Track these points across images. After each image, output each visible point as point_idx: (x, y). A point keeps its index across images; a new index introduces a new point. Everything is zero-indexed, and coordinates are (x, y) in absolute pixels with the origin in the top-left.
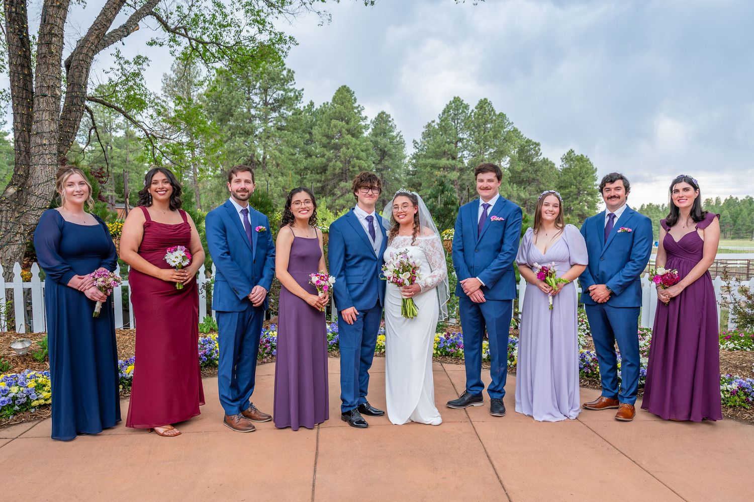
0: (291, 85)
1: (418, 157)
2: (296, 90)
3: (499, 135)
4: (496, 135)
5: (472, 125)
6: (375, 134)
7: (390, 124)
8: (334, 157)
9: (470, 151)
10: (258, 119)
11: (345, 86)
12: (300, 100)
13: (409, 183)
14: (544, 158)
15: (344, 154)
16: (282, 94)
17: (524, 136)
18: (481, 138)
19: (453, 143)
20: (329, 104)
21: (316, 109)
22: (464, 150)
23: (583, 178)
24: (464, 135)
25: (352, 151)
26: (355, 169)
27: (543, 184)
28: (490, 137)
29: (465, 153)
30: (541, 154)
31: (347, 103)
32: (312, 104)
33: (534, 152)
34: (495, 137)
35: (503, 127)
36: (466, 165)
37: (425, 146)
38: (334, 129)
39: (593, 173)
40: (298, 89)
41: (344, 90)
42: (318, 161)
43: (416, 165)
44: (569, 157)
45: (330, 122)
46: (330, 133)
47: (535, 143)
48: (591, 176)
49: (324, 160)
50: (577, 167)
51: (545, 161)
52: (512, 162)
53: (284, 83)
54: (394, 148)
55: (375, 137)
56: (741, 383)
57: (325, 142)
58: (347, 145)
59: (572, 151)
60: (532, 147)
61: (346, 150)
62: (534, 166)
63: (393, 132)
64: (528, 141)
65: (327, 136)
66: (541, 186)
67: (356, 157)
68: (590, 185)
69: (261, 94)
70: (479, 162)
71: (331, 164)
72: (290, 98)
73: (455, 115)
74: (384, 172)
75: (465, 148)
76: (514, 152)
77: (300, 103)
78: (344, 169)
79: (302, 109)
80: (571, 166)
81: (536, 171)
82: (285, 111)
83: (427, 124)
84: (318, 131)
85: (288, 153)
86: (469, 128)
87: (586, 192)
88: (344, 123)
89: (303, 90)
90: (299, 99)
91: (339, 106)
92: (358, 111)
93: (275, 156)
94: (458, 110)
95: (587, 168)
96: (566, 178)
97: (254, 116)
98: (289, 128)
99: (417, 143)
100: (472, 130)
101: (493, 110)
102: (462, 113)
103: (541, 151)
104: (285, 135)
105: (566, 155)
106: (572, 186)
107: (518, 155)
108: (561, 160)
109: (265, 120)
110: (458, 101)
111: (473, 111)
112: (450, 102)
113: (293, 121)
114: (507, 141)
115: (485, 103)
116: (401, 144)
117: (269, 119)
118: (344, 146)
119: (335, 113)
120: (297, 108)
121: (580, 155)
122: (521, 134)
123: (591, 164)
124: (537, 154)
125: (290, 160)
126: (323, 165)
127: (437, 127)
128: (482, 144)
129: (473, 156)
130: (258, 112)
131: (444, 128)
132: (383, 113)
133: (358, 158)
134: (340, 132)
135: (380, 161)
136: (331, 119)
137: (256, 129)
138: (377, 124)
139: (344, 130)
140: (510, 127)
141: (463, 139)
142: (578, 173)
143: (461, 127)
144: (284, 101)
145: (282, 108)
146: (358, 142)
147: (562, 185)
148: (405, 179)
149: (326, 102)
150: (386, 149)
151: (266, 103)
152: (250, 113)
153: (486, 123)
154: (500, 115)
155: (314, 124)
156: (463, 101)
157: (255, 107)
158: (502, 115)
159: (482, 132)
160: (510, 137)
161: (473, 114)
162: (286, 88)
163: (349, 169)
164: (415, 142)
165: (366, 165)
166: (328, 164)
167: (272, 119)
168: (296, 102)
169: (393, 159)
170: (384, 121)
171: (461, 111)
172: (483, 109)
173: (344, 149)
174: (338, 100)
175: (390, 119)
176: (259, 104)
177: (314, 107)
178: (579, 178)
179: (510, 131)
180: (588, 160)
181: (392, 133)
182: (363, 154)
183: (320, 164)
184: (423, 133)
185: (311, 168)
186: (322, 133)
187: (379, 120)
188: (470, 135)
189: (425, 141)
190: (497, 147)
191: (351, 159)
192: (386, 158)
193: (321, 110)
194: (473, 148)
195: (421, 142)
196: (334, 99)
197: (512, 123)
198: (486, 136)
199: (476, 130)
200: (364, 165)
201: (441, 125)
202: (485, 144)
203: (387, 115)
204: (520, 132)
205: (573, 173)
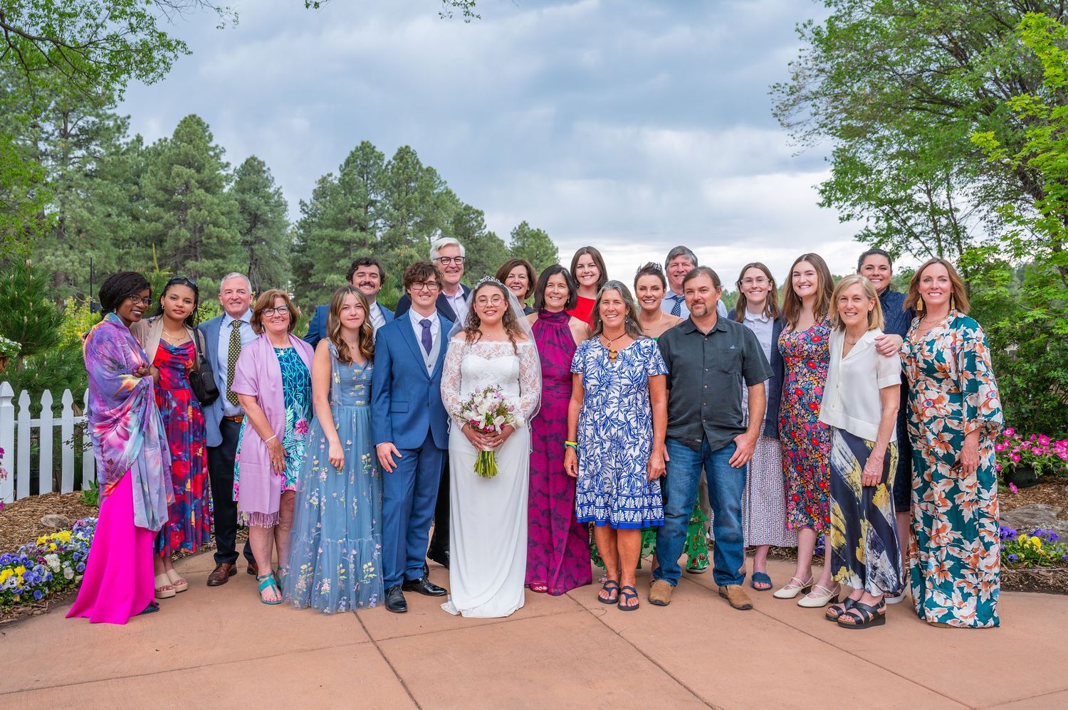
0: (109, 109)
1: (307, 226)
2: (118, 117)
3: (428, 198)
4: (424, 197)
5: (389, 183)
6: (241, 189)
8: (177, 222)
9: (387, 220)
10: (50, 158)
11: (194, 116)
12: (125, 132)
13: (293, 264)
14: (489, 233)
15: (193, 217)
16: (93, 122)
17: (460, 201)
18: (402, 201)
19: (361, 207)
20: (169, 141)
21: (147, 148)
22: (378, 218)
23: (540, 262)
24: (378, 197)
25: (206, 213)
26: (211, 241)
27: (489, 268)
28: (416, 201)
29: (379, 221)
30: (485, 226)
31: (198, 142)
33: (475, 224)
34: (422, 201)
35: (432, 188)
36: (379, 239)
37: (317, 209)
38: (177, 180)
39: (554, 254)
40: (121, 116)
41: (192, 120)
42: (151, 227)
43: (305, 236)
44: (521, 232)
45: (170, 169)
46: (170, 184)
47: (477, 211)
48: (550, 258)
49: (160, 226)
50: (533, 246)
51: (491, 237)
53: (98, 104)
54: (272, 211)
55: (240, 194)
57: (162, 199)
58: (199, 205)
59: (525, 224)
60: (472, 216)
61: (198, 212)
62: (476, 243)
63: (269, 187)
64: (467, 208)
65: (166, 190)
67: (213, 223)
69: (58, 119)
70: (400, 236)
71: (172, 232)
72: (108, 129)
73: (364, 166)
74: (256, 247)
75: (380, 215)
76: (448, 222)
77: (124, 137)
78: (192, 240)
79: (125, 146)
80: (524, 244)
81: (479, 250)
82: (98, 148)
83: (320, 178)
84: (151, 181)
85: (103, 213)
86: (384, 186)
88: (193, 171)
89: (129, 117)
90: (122, 130)
91: (186, 144)
92: (215, 153)
93: (82, 217)
94: (368, 160)
95: (547, 247)
97: (44, 154)
98: (104, 174)
99: (305, 205)
100: (390, 189)
101: (418, 162)
102: (374, 164)
103: (485, 223)
104: (99, 185)
105: (517, 228)
107: (453, 227)
108: (510, 236)
109: (64, 160)
110: (368, 147)
111: (390, 162)
112: (357, 148)
113: (112, 164)
114: (438, 207)
115: (407, 153)
116: (280, 206)
117: (71, 159)
118: (193, 205)
119: (179, 155)
120: (120, 145)
121: (535, 229)
122: (457, 198)
123: (549, 242)
124: (479, 226)
125: (105, 224)
126: (158, 234)
127: (336, 182)
128: (404, 210)
129: (391, 227)
130: (52, 148)
131: (347, 185)
132: (254, 159)
133: (216, 224)
134: (187, 185)
135: (249, 231)
136: (173, 165)
137: (48, 173)
138: (245, 175)
139: (193, 181)
140: (442, 188)
141: (376, 201)
142: (535, 253)
143: (373, 185)
144: (97, 132)
145: (94, 143)
146: (216, 201)
148: (288, 257)
149: (163, 138)
150: (259, 213)
151: (65, 134)
152: (37, 148)
153: (409, 179)
154: (427, 170)
155: (144, 170)
156: (374, 147)
157: (47, 139)
158: (430, 171)
159: (404, 193)
160: (443, 202)
161: (390, 167)
162: (101, 112)
163: (201, 241)
164: (302, 204)
165: (229, 236)
166: (167, 232)
167: (76, 160)
168: (117, 135)
169: (270, 228)
170: (255, 171)
171: (372, 162)
172: (404, 160)
173: (192, 211)
174: (183, 136)
175: (264, 169)
176: (53, 135)
177: (142, 145)
178: (535, 261)
179: (442, 193)
180: (546, 237)
181: (268, 189)
182: (223, 219)
183: (153, 231)
184: (315, 191)
185: (137, 238)
186: (157, 185)
187: (248, 170)
188: (387, 196)
189: (318, 203)
190: (425, 214)
191: (205, 226)
192: (259, 226)
193: (155, 149)
194: (391, 215)
195: (311, 203)
196: (177, 134)
197: (446, 182)
198: (410, 199)
199: (395, 190)
200: (226, 235)
201: (344, 180)
202: (408, 210)
203: (259, 163)
204: (455, 195)
205: (527, 253)
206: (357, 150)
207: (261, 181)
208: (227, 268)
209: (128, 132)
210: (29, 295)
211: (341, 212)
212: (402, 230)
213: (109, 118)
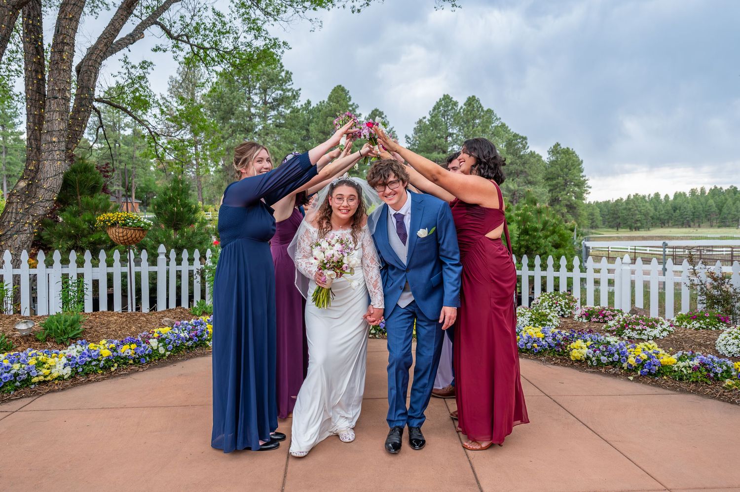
0: (289, 85)
3: (487, 130)
4: (485, 129)
5: (461, 121)
10: (257, 117)
11: (340, 86)
14: (531, 152)
16: (280, 94)
17: (511, 131)
19: (443, 138)
21: (313, 107)
22: (454, 145)
23: (570, 170)
24: (454, 130)
27: (531, 176)
28: (479, 132)
30: (528, 147)
31: (342, 102)
32: (309, 103)
33: (521, 146)
35: (491, 123)
37: (416, 140)
38: (330, 126)
39: (579, 164)
40: (296, 89)
41: (339, 89)
44: (556, 150)
45: (326, 119)
46: (326, 129)
47: (522, 137)
48: (577, 167)
50: (563, 160)
51: (532, 154)
53: (283, 83)
56: (702, 360)
59: (558, 145)
60: (519, 140)
62: (522, 158)
64: (516, 136)
65: (323, 133)
66: (529, 178)
68: (577, 176)
69: (261, 93)
72: (288, 97)
73: (445, 111)
75: (455, 142)
76: (502, 146)
77: (297, 102)
79: (299, 107)
80: (557, 158)
81: (524, 163)
82: (283, 110)
83: (418, 120)
84: (315, 127)
85: (286, 148)
86: (458, 123)
87: (573, 183)
89: (300, 90)
90: (297, 98)
91: (335, 104)
92: (353, 108)
93: (274, 151)
94: (448, 107)
95: (573, 160)
96: (553, 170)
97: (253, 115)
98: (287, 125)
99: (409, 138)
100: (462, 125)
101: (481, 106)
102: (451, 109)
103: (528, 145)
104: (283, 131)
105: (552, 148)
106: (559, 178)
107: (506, 148)
108: (547, 153)
109: (264, 118)
110: (448, 98)
111: (461, 107)
113: (291, 119)
114: (495, 135)
115: (473, 100)
117: (268, 117)
119: (331, 110)
120: (295, 107)
121: (566, 148)
122: (509, 129)
123: (577, 157)
124: (524, 147)
127: (427, 123)
130: (258, 111)
131: (434, 124)
132: (377, 110)
136: (327, 117)
137: (256, 126)
140: (498, 122)
141: (453, 134)
142: (565, 165)
143: (451, 123)
144: (282, 100)
145: (281, 107)
147: (550, 177)
149: (322, 101)
151: (265, 103)
152: (250, 112)
153: (474, 118)
154: (487, 111)
155: (311, 122)
156: (452, 98)
157: (255, 106)
158: (490, 112)
159: (471, 127)
160: (498, 132)
161: (462, 110)
162: (284, 88)
164: (407, 137)
167: (271, 117)
168: (293, 101)
172: (471, 105)
174: (333, 99)
175: (383, 116)
176: (259, 103)
177: (310, 106)
178: (565, 170)
179: (497, 126)
180: (574, 153)
184: (415, 128)
186: (319, 130)
187: (373, 118)
188: (460, 130)
189: (416, 136)
193: (318, 108)
195: (413, 137)
196: (330, 98)
197: (500, 119)
198: (475, 131)
199: (465, 125)
201: (431, 121)
203: (380, 112)
204: (508, 127)
205: (559, 165)
206: (440, 100)
209: (300, 98)
210: (179, 196)
211: (430, 141)
213: (289, 91)
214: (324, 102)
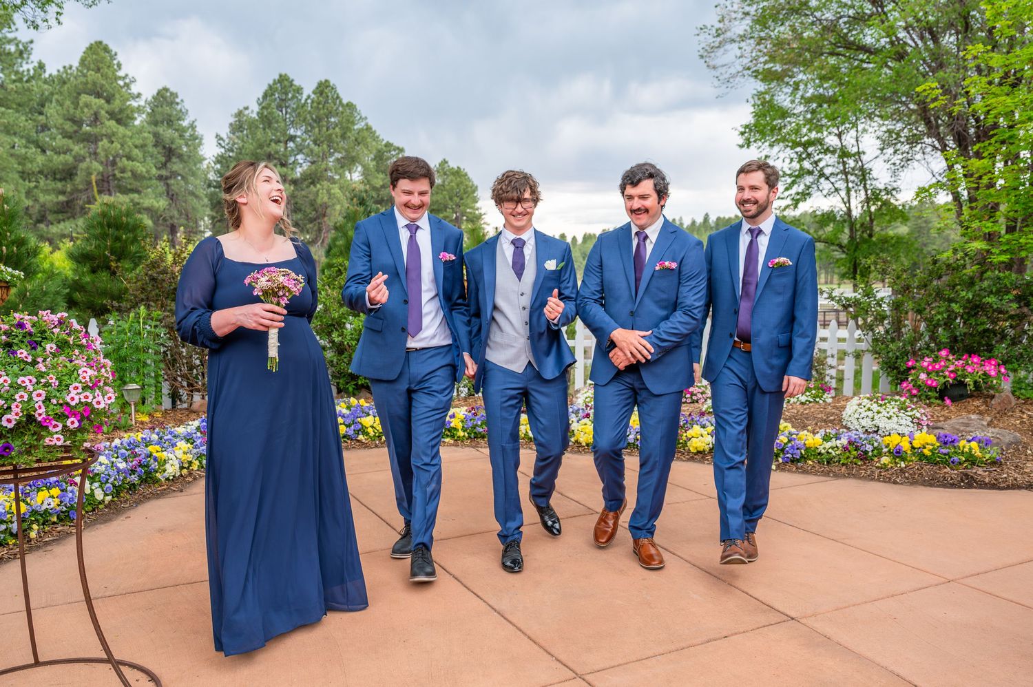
0: (10, 32)
1: (224, 161)
2: (20, 42)
3: (349, 134)
4: (345, 133)
5: (308, 118)
6: (154, 121)
7: (179, 107)
8: (87, 155)
9: (307, 155)
11: (101, 43)
12: (28, 58)
13: (210, 200)
15: (105, 150)
17: (381, 138)
18: (322, 137)
19: (281, 142)
20: (74, 68)
21: (50, 75)
22: (298, 154)
23: (462, 199)
24: (298, 132)
25: (119, 146)
26: (124, 175)
28: (337, 136)
29: (299, 157)
31: (106, 70)
34: (343, 137)
35: (353, 123)
36: (299, 175)
37: (234, 144)
38: (86, 110)
39: (474, 192)
40: (23, 41)
41: (98, 47)
42: (59, 160)
43: (222, 172)
44: (443, 170)
45: (77, 98)
46: (78, 113)
47: (398, 148)
48: (471, 196)
49: (69, 158)
50: (453, 184)
52: (366, 173)
54: (186, 144)
55: (153, 127)
57: (70, 130)
58: (110, 137)
59: (445, 162)
60: (393, 153)
61: (109, 145)
63: (184, 120)
64: (388, 145)
65: (73, 120)
67: (126, 156)
68: (472, 208)
70: (321, 172)
71: (83, 165)
72: (9, 54)
73: (282, 100)
74: (172, 182)
75: (300, 150)
76: (369, 159)
77: (27, 63)
78: (105, 174)
79: (28, 73)
80: (444, 182)
83: (236, 111)
84: (57, 111)
87: (465, 218)
88: (103, 101)
89: (32, 42)
90: (25, 56)
91: (93, 73)
92: (125, 83)
94: (286, 94)
95: (466, 185)
96: (439, 199)
98: (9, 103)
99: (222, 139)
100: (310, 125)
101: (338, 97)
102: (293, 98)
105: (438, 166)
106: (448, 210)
107: (374, 163)
110: (286, 80)
111: (309, 97)
112: (275, 80)
113: (16, 92)
114: (359, 144)
115: (327, 87)
116: (196, 140)
118: (104, 138)
119: (86, 83)
120: (23, 71)
121: (456, 167)
122: (377, 134)
123: (469, 180)
125: (12, 155)
126: (68, 167)
127: (254, 115)
128: (325, 146)
129: (312, 163)
131: (266, 119)
132: (166, 90)
133: (129, 158)
134: (96, 116)
135: (164, 165)
136: (79, 94)
138: (157, 106)
139: (103, 112)
140: (363, 124)
141: (295, 137)
142: (455, 191)
143: (292, 119)
146: (129, 133)
147: (435, 207)
148: (205, 192)
149: (67, 66)
150: (174, 146)
153: (329, 114)
154: (347, 105)
155: (49, 99)
156: (293, 80)
158: (350, 106)
159: (325, 129)
160: (364, 138)
161: (309, 101)
163: (114, 175)
164: (219, 137)
165: (144, 170)
166: (78, 165)
168: (19, 60)
169: (185, 162)
170: (167, 102)
171: (290, 95)
172: (324, 95)
173: (104, 143)
174: (89, 64)
175: (178, 100)
177: (45, 72)
178: (455, 198)
179: (362, 129)
180: (466, 175)
181: (181, 122)
182: (136, 152)
183: (63, 164)
184: (231, 125)
185: (45, 172)
186: (64, 115)
187: (160, 101)
188: (306, 132)
189: (234, 137)
190: (346, 151)
191: (118, 159)
192: (174, 160)
193: (60, 77)
194: (312, 151)
195: (228, 137)
196: (83, 61)
197: (366, 118)
198: (330, 135)
199: (315, 125)
200: (141, 168)
201: (262, 114)
202: (329, 146)
203: (172, 94)
204: (375, 131)
205: (447, 191)
206: (275, 82)
207: (174, 113)
208: (143, 203)
209: (32, 58)
211: (261, 146)
212: (323, 166)
213: (10, 41)
214: (71, 67)
